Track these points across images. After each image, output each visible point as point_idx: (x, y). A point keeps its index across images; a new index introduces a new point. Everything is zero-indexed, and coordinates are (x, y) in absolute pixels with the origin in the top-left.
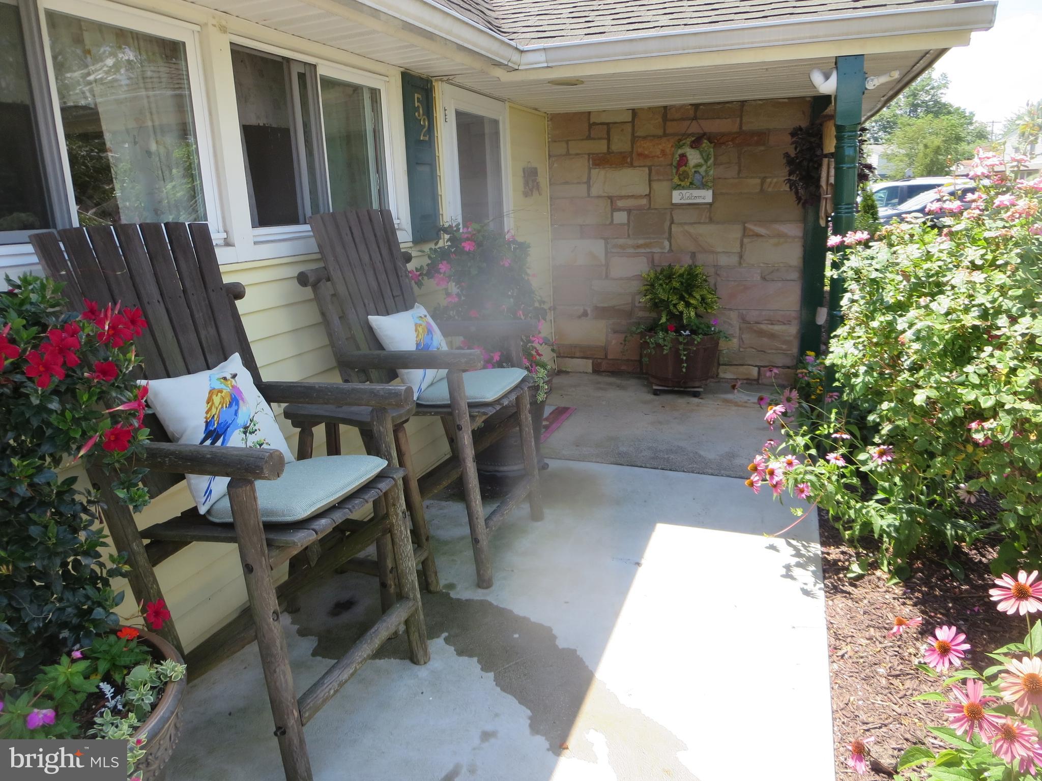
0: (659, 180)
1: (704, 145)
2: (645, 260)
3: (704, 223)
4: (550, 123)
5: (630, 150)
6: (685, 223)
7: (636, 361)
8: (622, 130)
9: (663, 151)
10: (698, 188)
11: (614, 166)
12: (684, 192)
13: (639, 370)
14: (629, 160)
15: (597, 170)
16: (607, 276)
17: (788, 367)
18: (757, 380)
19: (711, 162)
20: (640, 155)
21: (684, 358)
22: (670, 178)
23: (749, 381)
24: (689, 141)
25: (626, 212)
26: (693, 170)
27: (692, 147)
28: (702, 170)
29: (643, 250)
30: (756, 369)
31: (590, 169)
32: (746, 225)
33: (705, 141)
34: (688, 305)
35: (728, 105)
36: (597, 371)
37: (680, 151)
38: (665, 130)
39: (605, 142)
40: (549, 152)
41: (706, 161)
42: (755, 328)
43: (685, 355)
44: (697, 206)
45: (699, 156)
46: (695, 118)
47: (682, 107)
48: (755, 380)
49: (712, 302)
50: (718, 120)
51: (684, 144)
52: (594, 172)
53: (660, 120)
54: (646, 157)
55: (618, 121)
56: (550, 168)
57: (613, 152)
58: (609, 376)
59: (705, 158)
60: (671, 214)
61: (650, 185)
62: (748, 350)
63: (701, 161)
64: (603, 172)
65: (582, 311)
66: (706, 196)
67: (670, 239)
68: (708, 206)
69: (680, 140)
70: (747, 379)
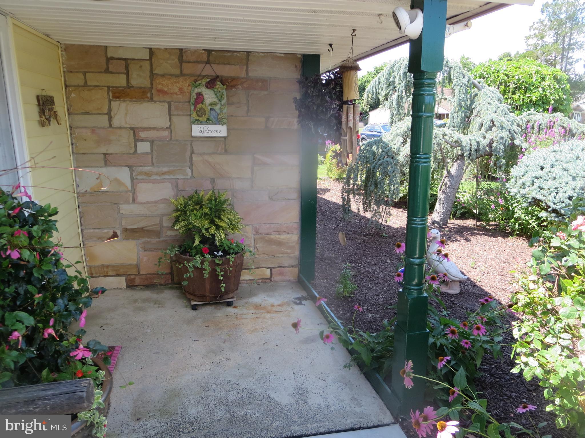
0: (178, 115)
1: (218, 86)
2: (170, 185)
3: (220, 154)
4: (64, 53)
5: (149, 86)
6: (204, 154)
7: (167, 274)
8: (141, 67)
9: (181, 89)
10: (214, 123)
11: (134, 99)
12: (202, 126)
13: (170, 281)
14: (149, 95)
15: (118, 103)
16: (134, 200)
17: (293, 266)
18: (270, 279)
19: (224, 101)
20: (159, 91)
21: (222, 278)
22: (189, 113)
23: (264, 280)
24: (204, 81)
25: (149, 143)
26: (209, 108)
27: (207, 87)
28: (217, 108)
29: (167, 177)
30: (269, 270)
31: (110, 101)
32: (255, 155)
33: (219, 83)
34: (218, 227)
35: (235, 54)
36: (131, 285)
37: (197, 90)
38: (181, 71)
39: (124, 76)
40: (65, 81)
41: (220, 100)
42: (266, 238)
43: (222, 276)
44: (215, 139)
45: (214, 96)
46: (208, 62)
47: (196, 51)
48: (268, 279)
49: (237, 223)
50: (228, 66)
51: (200, 84)
52: (115, 104)
53: (177, 61)
54: (165, 93)
55: (136, 58)
56: (67, 98)
57: (133, 87)
58: (143, 290)
59: (219, 98)
60: (191, 145)
61: (170, 119)
62: (262, 256)
63: (216, 100)
64: (123, 105)
65: (111, 233)
66: (220, 131)
67: (191, 167)
68: (224, 139)
69: (196, 81)
70: (262, 279)
